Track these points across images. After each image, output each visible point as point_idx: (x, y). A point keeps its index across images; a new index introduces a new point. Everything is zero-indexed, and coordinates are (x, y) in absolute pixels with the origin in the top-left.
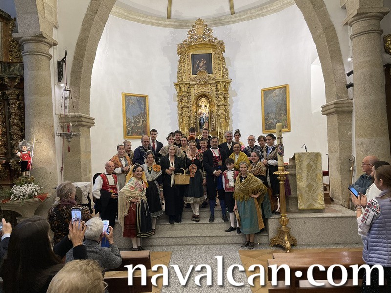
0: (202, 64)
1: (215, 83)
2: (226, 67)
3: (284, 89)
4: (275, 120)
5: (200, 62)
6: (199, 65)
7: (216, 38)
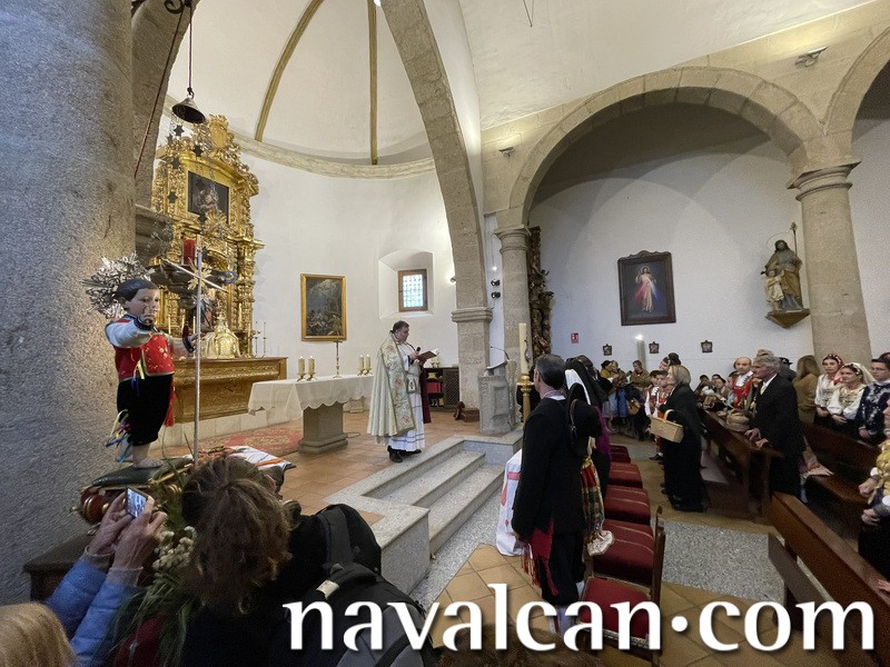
0: (209, 198)
1: (236, 243)
2: (251, 222)
3: (338, 281)
4: (323, 323)
5: (206, 194)
6: (203, 197)
7: (245, 167)
